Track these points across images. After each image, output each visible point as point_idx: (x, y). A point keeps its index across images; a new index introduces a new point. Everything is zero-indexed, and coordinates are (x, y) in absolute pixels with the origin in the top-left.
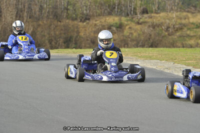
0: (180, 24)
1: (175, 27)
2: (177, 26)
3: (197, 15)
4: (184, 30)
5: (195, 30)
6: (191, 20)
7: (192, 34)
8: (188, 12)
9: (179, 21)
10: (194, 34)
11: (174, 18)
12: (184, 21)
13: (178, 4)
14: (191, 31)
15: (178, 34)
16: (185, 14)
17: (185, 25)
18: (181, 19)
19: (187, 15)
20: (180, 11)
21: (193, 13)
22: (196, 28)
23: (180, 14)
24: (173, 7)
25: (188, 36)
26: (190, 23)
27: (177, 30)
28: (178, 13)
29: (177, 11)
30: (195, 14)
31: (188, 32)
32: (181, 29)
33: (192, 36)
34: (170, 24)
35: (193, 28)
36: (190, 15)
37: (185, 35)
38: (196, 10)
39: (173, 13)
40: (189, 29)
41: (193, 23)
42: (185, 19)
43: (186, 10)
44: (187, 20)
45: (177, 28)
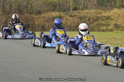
0: (97, 17)
1: (94, 18)
2: (95, 18)
3: (107, 12)
4: (99, 21)
5: (106, 20)
6: (104, 15)
7: (104, 23)
8: (102, 9)
9: (96, 15)
10: (106, 23)
11: (93, 13)
12: (99, 15)
13: (96, 4)
14: (103, 21)
15: (96, 23)
16: (100, 11)
17: (100, 18)
18: (97, 14)
19: (101, 11)
20: (97, 9)
21: (105, 10)
22: (107, 19)
23: (97, 11)
24: (93, 7)
25: (102, 24)
26: (102, 16)
27: (95, 21)
28: (96, 10)
29: (95, 9)
30: (106, 11)
31: (102, 22)
32: (98, 20)
33: (104, 25)
34: (91, 17)
35: (105, 20)
36: (103, 11)
37: (99, 24)
38: (106, 8)
39: (93, 10)
40: (102, 20)
41: (104, 17)
42: (100, 14)
43: (101, 8)
44: (101, 14)
45: (95, 19)
